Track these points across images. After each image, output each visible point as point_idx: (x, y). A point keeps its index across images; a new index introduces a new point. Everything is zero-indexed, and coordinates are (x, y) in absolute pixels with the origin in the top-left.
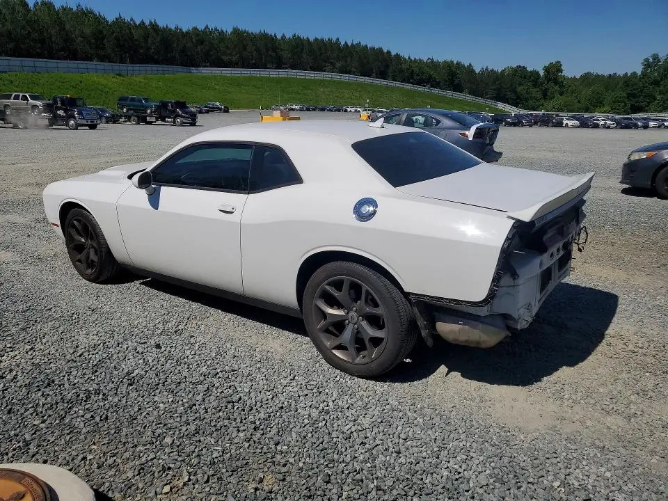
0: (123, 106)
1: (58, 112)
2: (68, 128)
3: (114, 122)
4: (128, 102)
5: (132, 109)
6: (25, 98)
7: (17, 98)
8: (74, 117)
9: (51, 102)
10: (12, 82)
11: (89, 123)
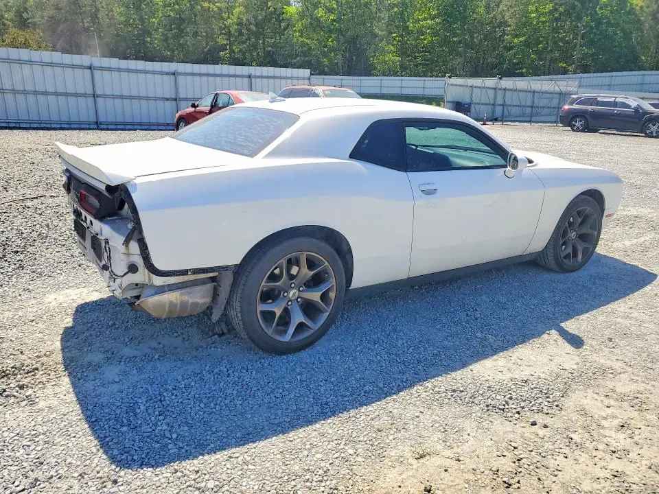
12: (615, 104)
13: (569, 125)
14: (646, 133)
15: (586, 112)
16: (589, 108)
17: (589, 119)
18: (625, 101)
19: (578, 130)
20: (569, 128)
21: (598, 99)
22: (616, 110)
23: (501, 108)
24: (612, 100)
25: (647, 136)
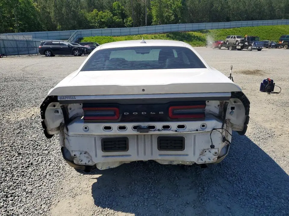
0: (282, 40)
1: (246, 43)
2: (247, 50)
3: (276, 48)
4: (285, 38)
5: (287, 42)
6: (235, 38)
7: (232, 38)
8: (251, 46)
9: (244, 39)
10: (240, 31)
11: (258, 48)
12: (60, 44)
13: (44, 54)
14: (74, 55)
15: (50, 48)
16: (51, 46)
17: (52, 51)
18: (63, 43)
19: (48, 56)
20: (45, 56)
21: (53, 42)
22: (61, 47)
23: (4, 49)
24: (58, 42)
25: (75, 56)
